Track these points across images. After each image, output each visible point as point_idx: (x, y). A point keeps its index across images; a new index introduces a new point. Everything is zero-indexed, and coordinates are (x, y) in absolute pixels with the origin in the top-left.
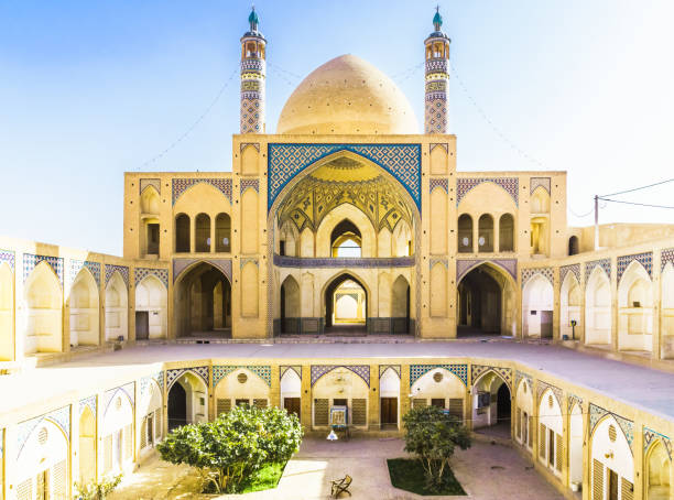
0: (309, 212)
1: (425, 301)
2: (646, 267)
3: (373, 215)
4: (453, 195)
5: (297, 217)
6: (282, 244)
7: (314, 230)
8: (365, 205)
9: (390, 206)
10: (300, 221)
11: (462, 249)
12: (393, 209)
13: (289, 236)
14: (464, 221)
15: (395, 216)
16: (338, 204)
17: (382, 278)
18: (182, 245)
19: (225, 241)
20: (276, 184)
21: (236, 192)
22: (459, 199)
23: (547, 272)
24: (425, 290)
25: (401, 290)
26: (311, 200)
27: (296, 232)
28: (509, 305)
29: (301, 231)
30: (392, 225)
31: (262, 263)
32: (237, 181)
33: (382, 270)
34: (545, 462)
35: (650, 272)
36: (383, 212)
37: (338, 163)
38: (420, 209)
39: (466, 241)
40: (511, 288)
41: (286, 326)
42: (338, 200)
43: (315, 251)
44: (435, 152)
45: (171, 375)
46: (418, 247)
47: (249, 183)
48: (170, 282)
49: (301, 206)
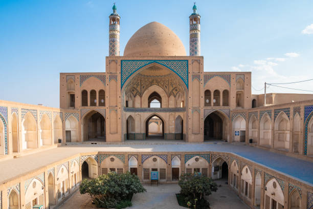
0: (139, 89)
1: (190, 127)
2: (287, 114)
3: (167, 90)
4: (202, 82)
5: (133, 90)
6: (127, 102)
7: (141, 96)
8: (163, 86)
9: (174, 86)
10: (135, 92)
11: (206, 104)
12: (176, 87)
13: (130, 99)
14: (207, 93)
15: (176, 90)
16: (151, 85)
17: (171, 117)
18: (84, 103)
19: (102, 101)
20: (125, 77)
21: (107, 80)
22: (205, 83)
23: (243, 114)
24: (190, 122)
25: (179, 122)
26: (139, 84)
27: (133, 97)
28: (226, 128)
29: (135, 96)
30: (175, 94)
31: (119, 110)
32: (108, 76)
33: (171, 113)
34: (244, 195)
35: (288, 117)
36: (171, 88)
37: (151, 68)
38: (188, 88)
39: (208, 101)
40: (227, 121)
41: (129, 137)
42: (151, 84)
43: (141, 105)
44: (194, 64)
45: (82, 158)
46: (187, 104)
47: (113, 77)
48: (80, 118)
49: (135, 86)
